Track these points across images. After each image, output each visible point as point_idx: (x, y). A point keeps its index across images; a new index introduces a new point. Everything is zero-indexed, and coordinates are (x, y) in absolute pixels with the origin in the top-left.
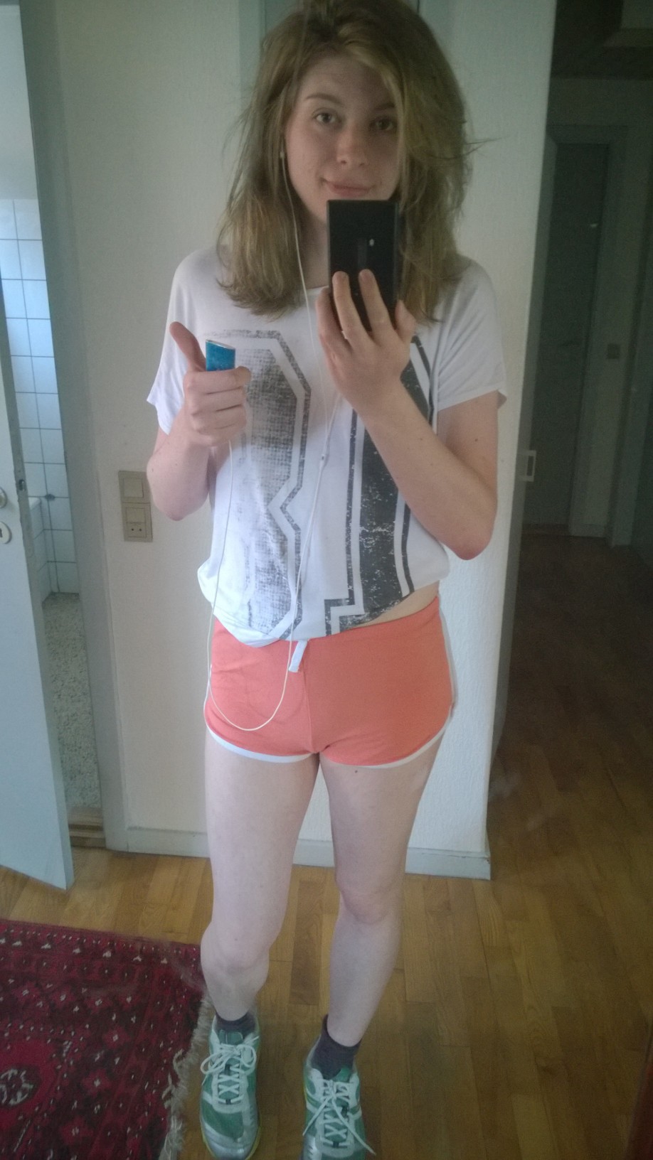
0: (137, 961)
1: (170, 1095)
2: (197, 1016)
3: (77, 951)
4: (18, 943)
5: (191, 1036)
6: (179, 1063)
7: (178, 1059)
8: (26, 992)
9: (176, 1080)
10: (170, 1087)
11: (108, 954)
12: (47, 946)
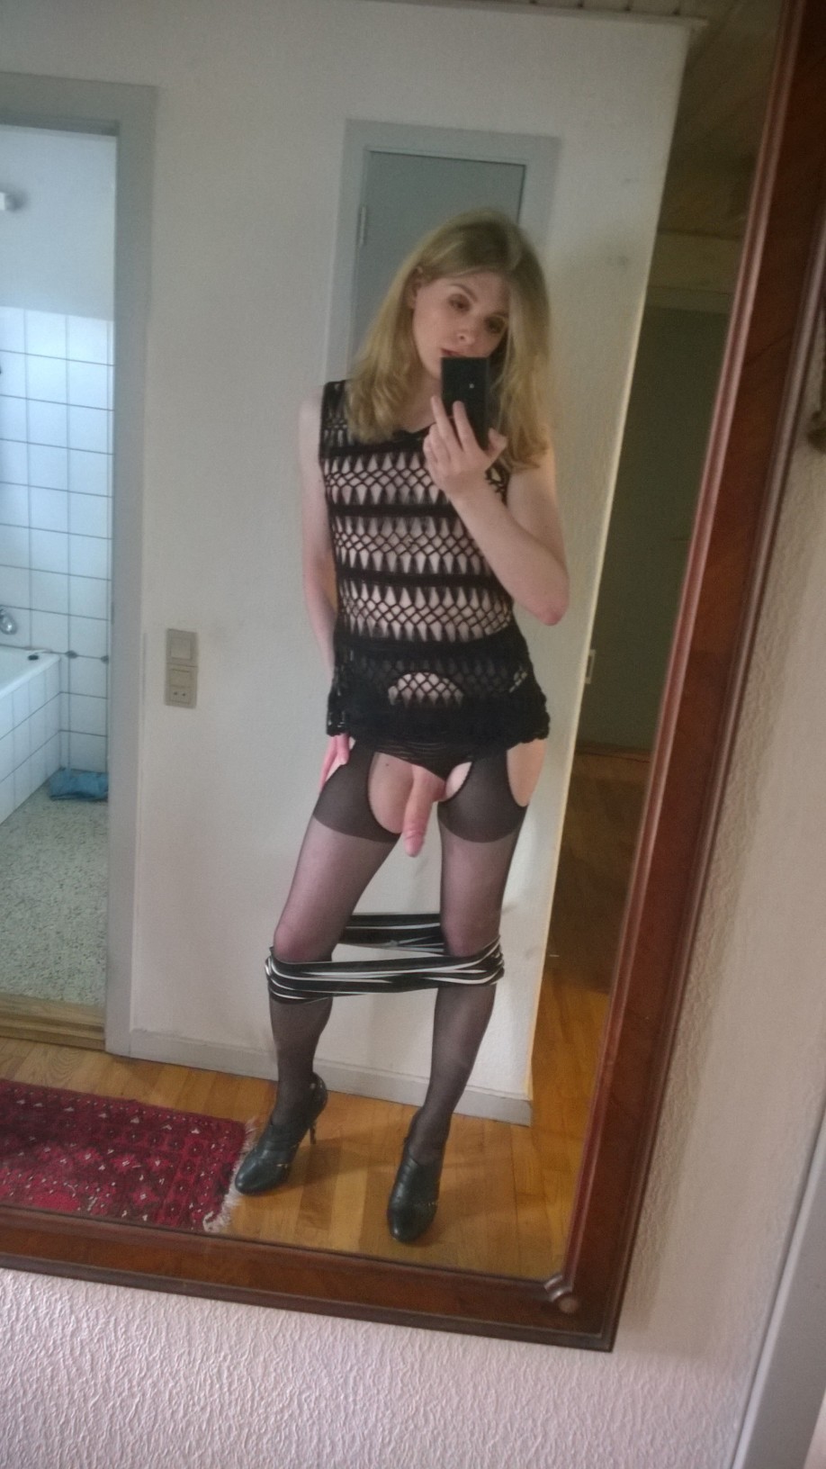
0: (167, 1129)
3: (104, 1115)
4: (39, 1105)
5: (221, 1202)
6: (210, 1224)
7: (208, 1221)
11: (136, 1121)
12: (70, 1109)
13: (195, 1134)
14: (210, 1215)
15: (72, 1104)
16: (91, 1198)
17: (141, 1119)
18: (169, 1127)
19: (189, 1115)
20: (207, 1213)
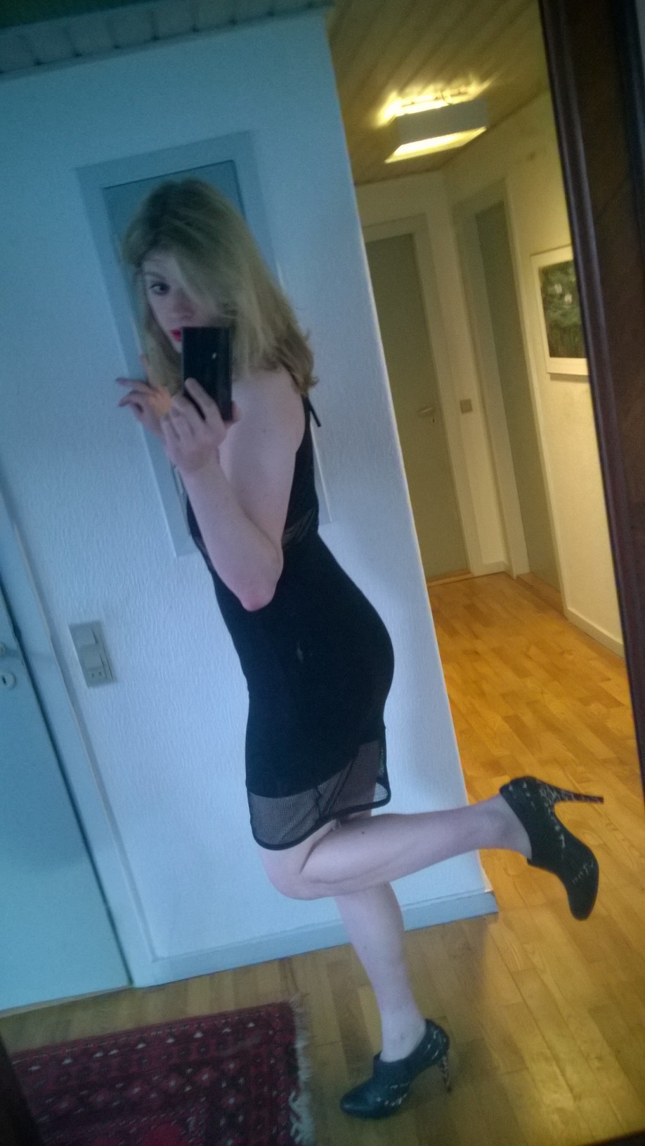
0: (226, 1032)
1: (297, 1132)
2: (296, 1060)
3: (170, 1041)
4: (114, 1052)
5: (297, 1078)
6: (297, 1103)
7: (295, 1100)
8: (137, 1090)
9: (298, 1118)
10: (296, 1125)
11: (199, 1035)
12: (141, 1046)
13: (252, 1028)
14: (293, 1094)
15: (141, 1040)
16: (189, 1119)
17: (203, 1032)
18: (227, 1030)
19: (240, 1012)
20: (289, 1095)
